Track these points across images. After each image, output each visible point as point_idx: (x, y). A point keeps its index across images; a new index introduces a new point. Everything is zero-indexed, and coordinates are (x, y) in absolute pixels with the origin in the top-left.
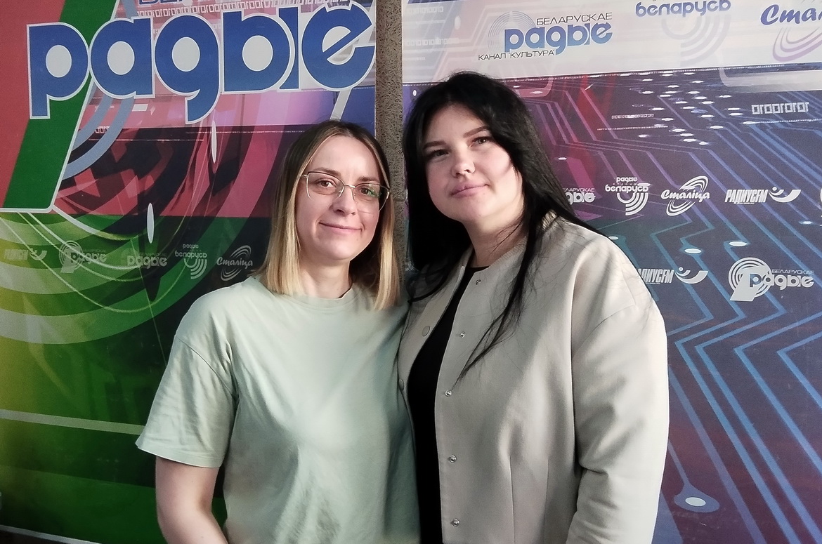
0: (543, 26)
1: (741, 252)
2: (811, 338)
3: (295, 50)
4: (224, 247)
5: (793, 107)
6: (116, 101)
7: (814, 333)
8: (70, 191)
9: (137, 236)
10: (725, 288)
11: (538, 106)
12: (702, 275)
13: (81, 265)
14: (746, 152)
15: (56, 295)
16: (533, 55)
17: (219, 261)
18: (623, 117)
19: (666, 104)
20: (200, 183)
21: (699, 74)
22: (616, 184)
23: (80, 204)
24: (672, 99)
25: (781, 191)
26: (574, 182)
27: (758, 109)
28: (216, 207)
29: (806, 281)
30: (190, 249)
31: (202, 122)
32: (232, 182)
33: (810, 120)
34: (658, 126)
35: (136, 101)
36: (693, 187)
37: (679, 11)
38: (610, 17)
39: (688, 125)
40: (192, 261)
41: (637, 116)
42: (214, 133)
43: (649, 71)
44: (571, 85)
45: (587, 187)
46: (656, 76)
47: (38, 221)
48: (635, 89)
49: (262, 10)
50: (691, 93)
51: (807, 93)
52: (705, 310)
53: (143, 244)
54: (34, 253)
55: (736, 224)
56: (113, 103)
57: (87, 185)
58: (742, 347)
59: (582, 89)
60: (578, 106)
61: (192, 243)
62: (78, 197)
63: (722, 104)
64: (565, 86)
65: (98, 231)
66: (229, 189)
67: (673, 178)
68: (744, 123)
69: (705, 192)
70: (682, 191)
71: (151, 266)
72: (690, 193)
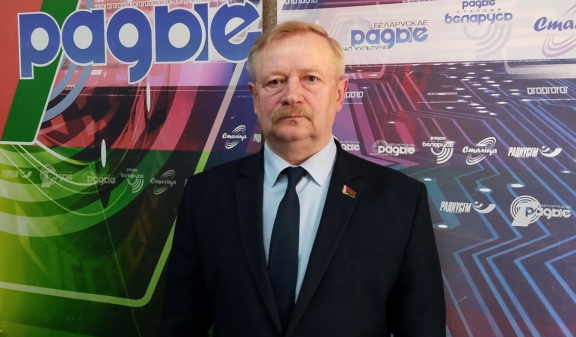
0: (379, 28)
1: (519, 192)
2: (570, 254)
3: (206, 34)
4: (156, 171)
5: (556, 90)
6: (80, 68)
7: (572, 250)
8: (48, 130)
9: (94, 162)
10: (508, 217)
11: (374, 85)
12: (491, 207)
13: (55, 182)
14: (523, 121)
15: (38, 203)
16: (372, 49)
17: (152, 180)
18: (435, 94)
19: (466, 85)
20: (138, 127)
21: (490, 65)
22: (430, 141)
23: (55, 139)
24: (470, 82)
25: (548, 149)
26: (400, 139)
27: (531, 91)
28: (150, 142)
29: (565, 213)
30: (131, 172)
31: (140, 83)
32: (162, 125)
33: (569, 100)
34: (460, 101)
35: (93, 68)
36: (485, 145)
37: (476, 21)
38: (426, 24)
39: (482, 101)
40: (133, 181)
41: (446, 94)
42: (148, 91)
43: (454, 62)
44: (398, 71)
45: (409, 143)
46: (459, 65)
47: (25, 151)
48: (444, 75)
49: (182, 5)
50: (484, 78)
51: (566, 80)
52: (493, 232)
53: (98, 168)
54: (23, 173)
55: (515, 172)
56: (77, 69)
57: (59, 126)
58: (520, 259)
59: (406, 73)
60: (403, 85)
61: (133, 167)
62: (53, 134)
63: (506, 87)
64: (393, 71)
65: (67, 158)
66: (159, 131)
67: (471, 138)
68: (522, 100)
69: (493, 149)
70: (477, 147)
71: (104, 184)
72: (483, 149)
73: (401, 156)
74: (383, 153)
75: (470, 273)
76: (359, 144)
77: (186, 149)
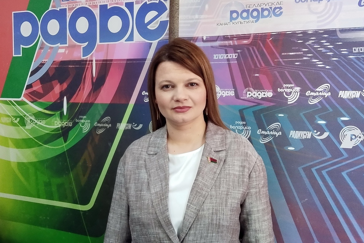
0: (249, 8)
1: (346, 123)
3: (132, 22)
4: (98, 117)
6: (51, 48)
8: (30, 90)
9: (59, 112)
10: (338, 142)
11: (245, 49)
12: (326, 135)
13: (34, 125)
15: (23, 139)
16: (244, 23)
17: (95, 124)
18: (287, 54)
19: (309, 47)
20: (87, 87)
21: (327, 32)
22: (283, 87)
23: (34, 97)
24: (312, 45)
26: (262, 86)
27: (356, 50)
28: (94, 98)
30: (82, 118)
31: (89, 58)
32: (102, 87)
34: (305, 58)
35: (60, 48)
36: (322, 90)
38: (282, 4)
39: (320, 58)
40: (83, 124)
41: (295, 53)
42: (94, 63)
43: (301, 31)
45: (269, 89)
46: (305, 33)
47: (16, 104)
48: (294, 40)
49: (117, 4)
50: (322, 41)
52: (327, 153)
53: (62, 116)
54: (14, 119)
55: (343, 108)
57: (37, 88)
58: (346, 172)
59: (267, 40)
60: (265, 48)
61: (83, 115)
62: (33, 93)
63: (338, 47)
64: (259, 39)
65: (42, 109)
66: (101, 90)
67: (312, 85)
68: (349, 57)
69: (328, 92)
70: (316, 91)
71: (65, 126)
72: (321, 93)
73: (263, 99)
74: (251, 97)
75: (310, 182)
76: (234, 91)
77: (118, 103)
